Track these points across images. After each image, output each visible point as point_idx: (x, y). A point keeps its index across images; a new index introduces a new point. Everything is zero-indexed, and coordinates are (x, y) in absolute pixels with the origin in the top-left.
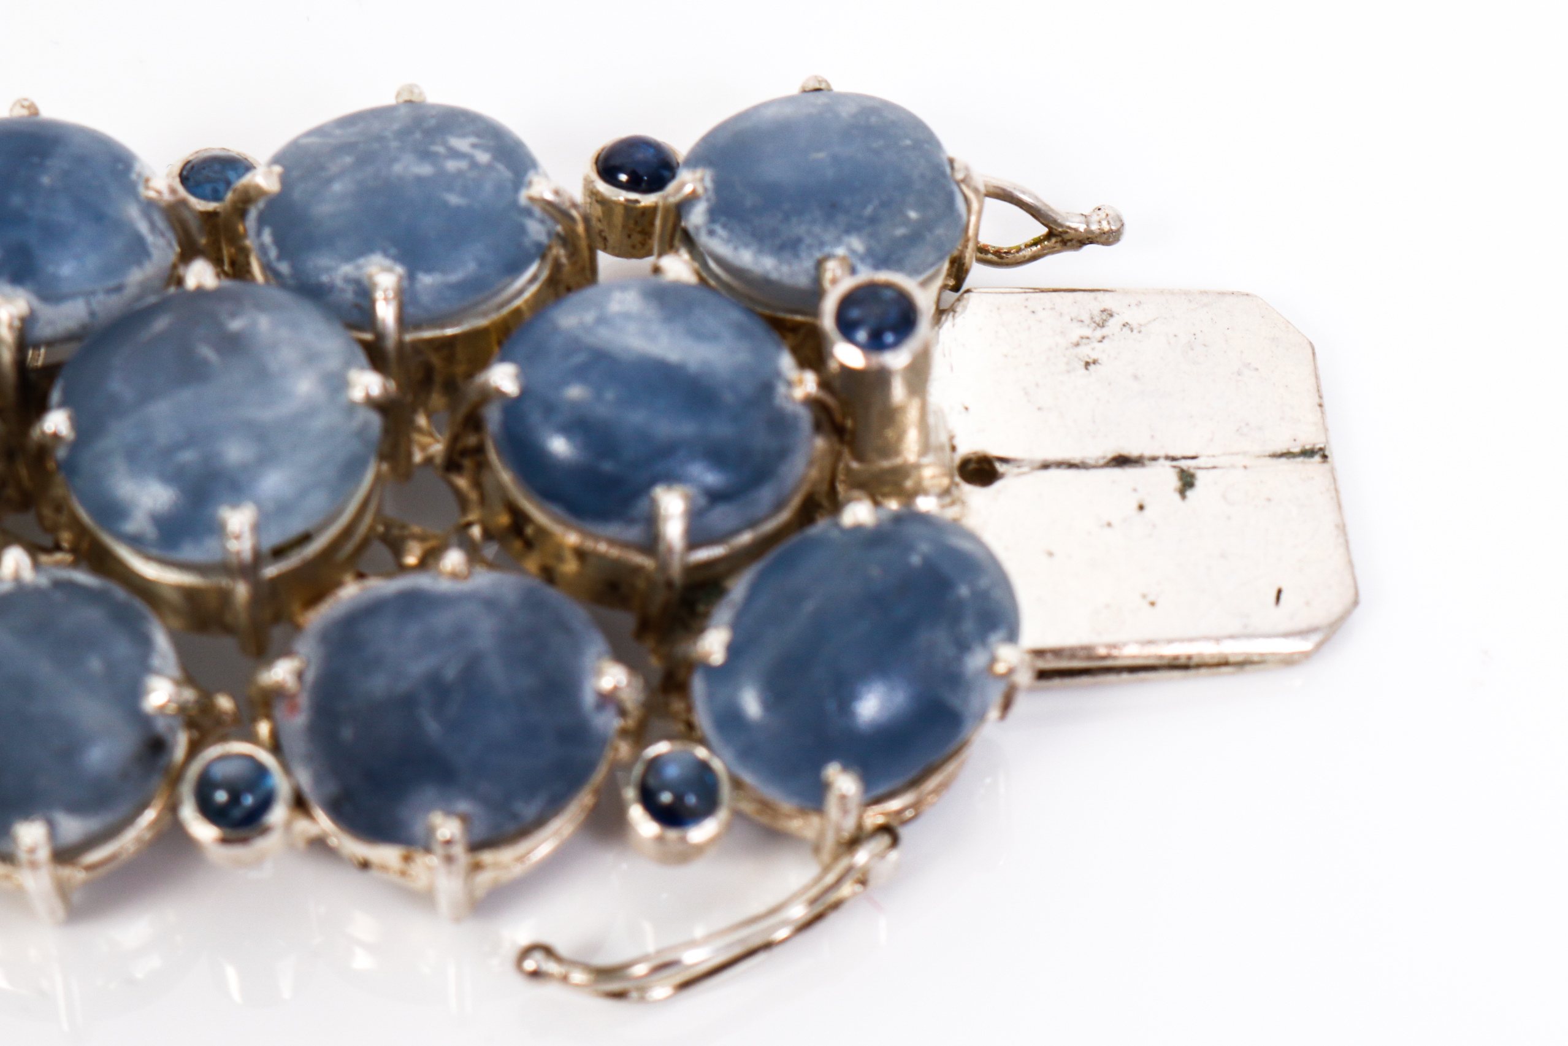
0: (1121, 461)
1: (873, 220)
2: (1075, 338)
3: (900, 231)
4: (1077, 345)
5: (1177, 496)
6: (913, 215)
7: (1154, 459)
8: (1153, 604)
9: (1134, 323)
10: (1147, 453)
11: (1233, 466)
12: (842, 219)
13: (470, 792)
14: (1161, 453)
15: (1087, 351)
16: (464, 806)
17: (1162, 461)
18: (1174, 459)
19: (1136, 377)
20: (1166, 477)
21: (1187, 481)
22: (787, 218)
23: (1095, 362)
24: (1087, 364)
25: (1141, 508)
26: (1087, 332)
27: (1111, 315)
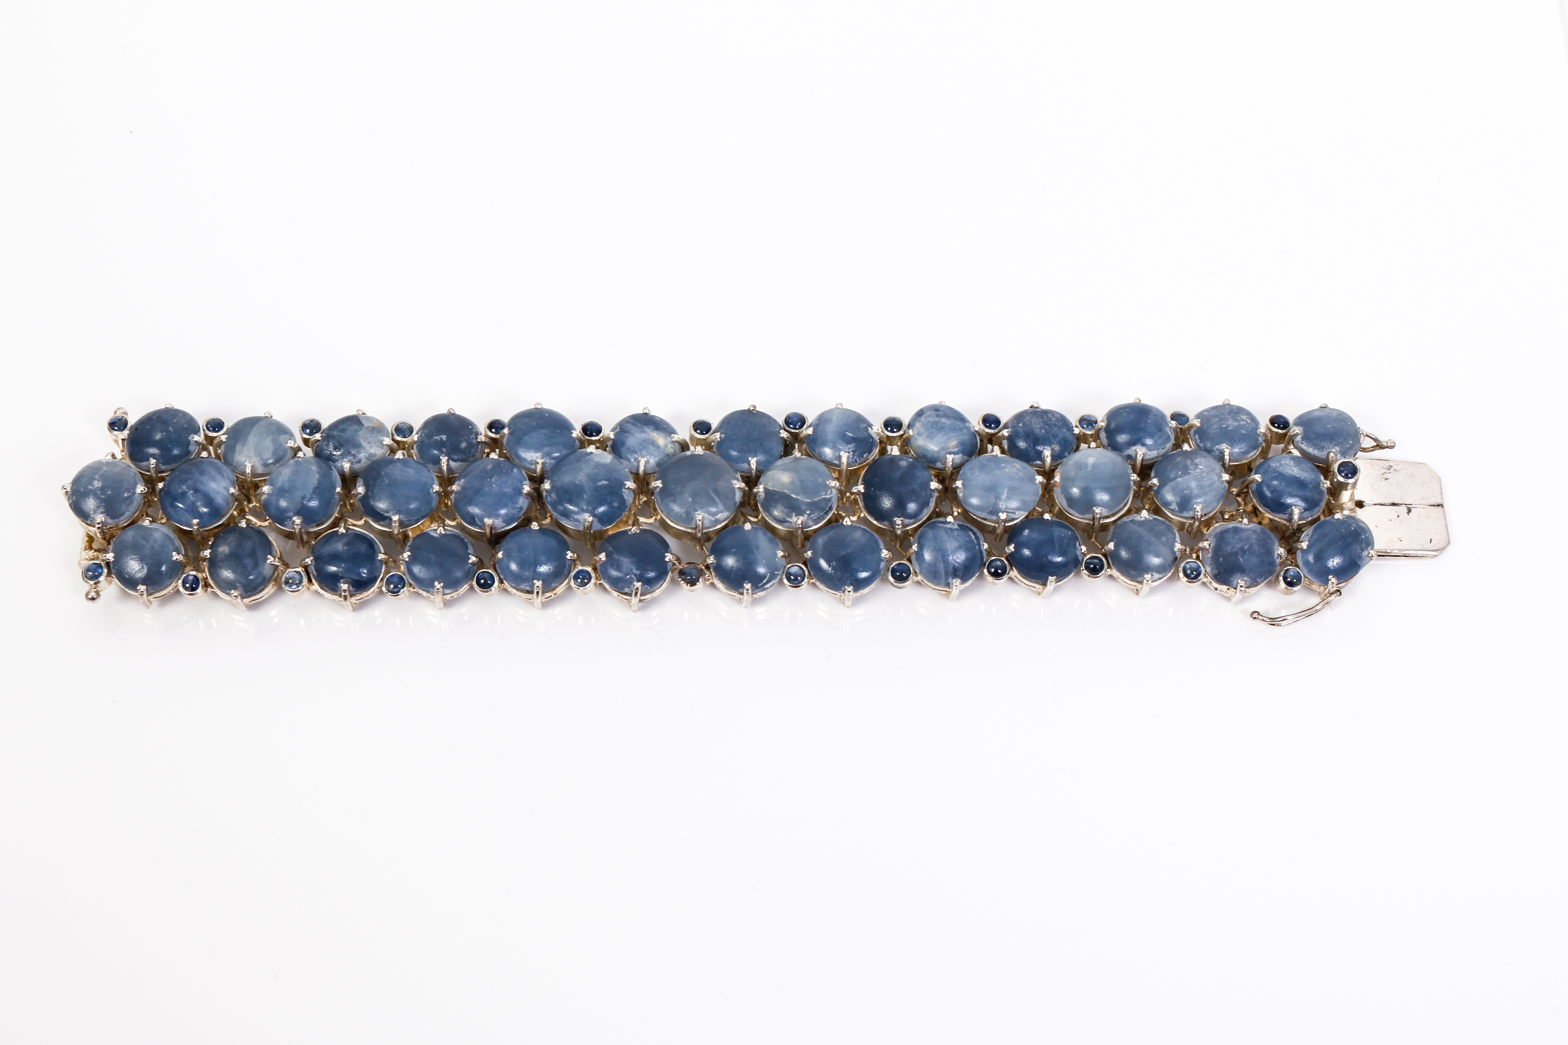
0: (1394, 504)
1: (1341, 443)
2: (1383, 473)
3: (1348, 446)
4: (1383, 474)
5: (1407, 514)
6: (1351, 442)
7: (1402, 504)
8: (1401, 541)
9: (1397, 469)
10: (1400, 503)
11: (1420, 508)
12: (1334, 442)
13: (1248, 576)
14: (1403, 503)
15: (1386, 476)
16: (1246, 579)
17: (1403, 505)
18: (1406, 505)
19: (1397, 483)
20: (1404, 509)
21: (1409, 511)
22: (1321, 442)
23: (1387, 479)
24: (1386, 479)
25: (1398, 516)
26: (1385, 471)
27: (1392, 467)
